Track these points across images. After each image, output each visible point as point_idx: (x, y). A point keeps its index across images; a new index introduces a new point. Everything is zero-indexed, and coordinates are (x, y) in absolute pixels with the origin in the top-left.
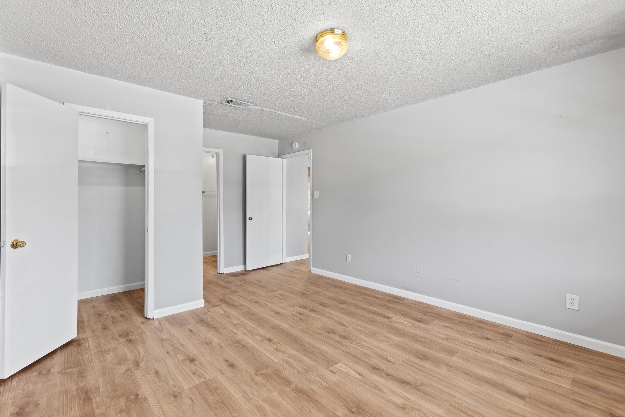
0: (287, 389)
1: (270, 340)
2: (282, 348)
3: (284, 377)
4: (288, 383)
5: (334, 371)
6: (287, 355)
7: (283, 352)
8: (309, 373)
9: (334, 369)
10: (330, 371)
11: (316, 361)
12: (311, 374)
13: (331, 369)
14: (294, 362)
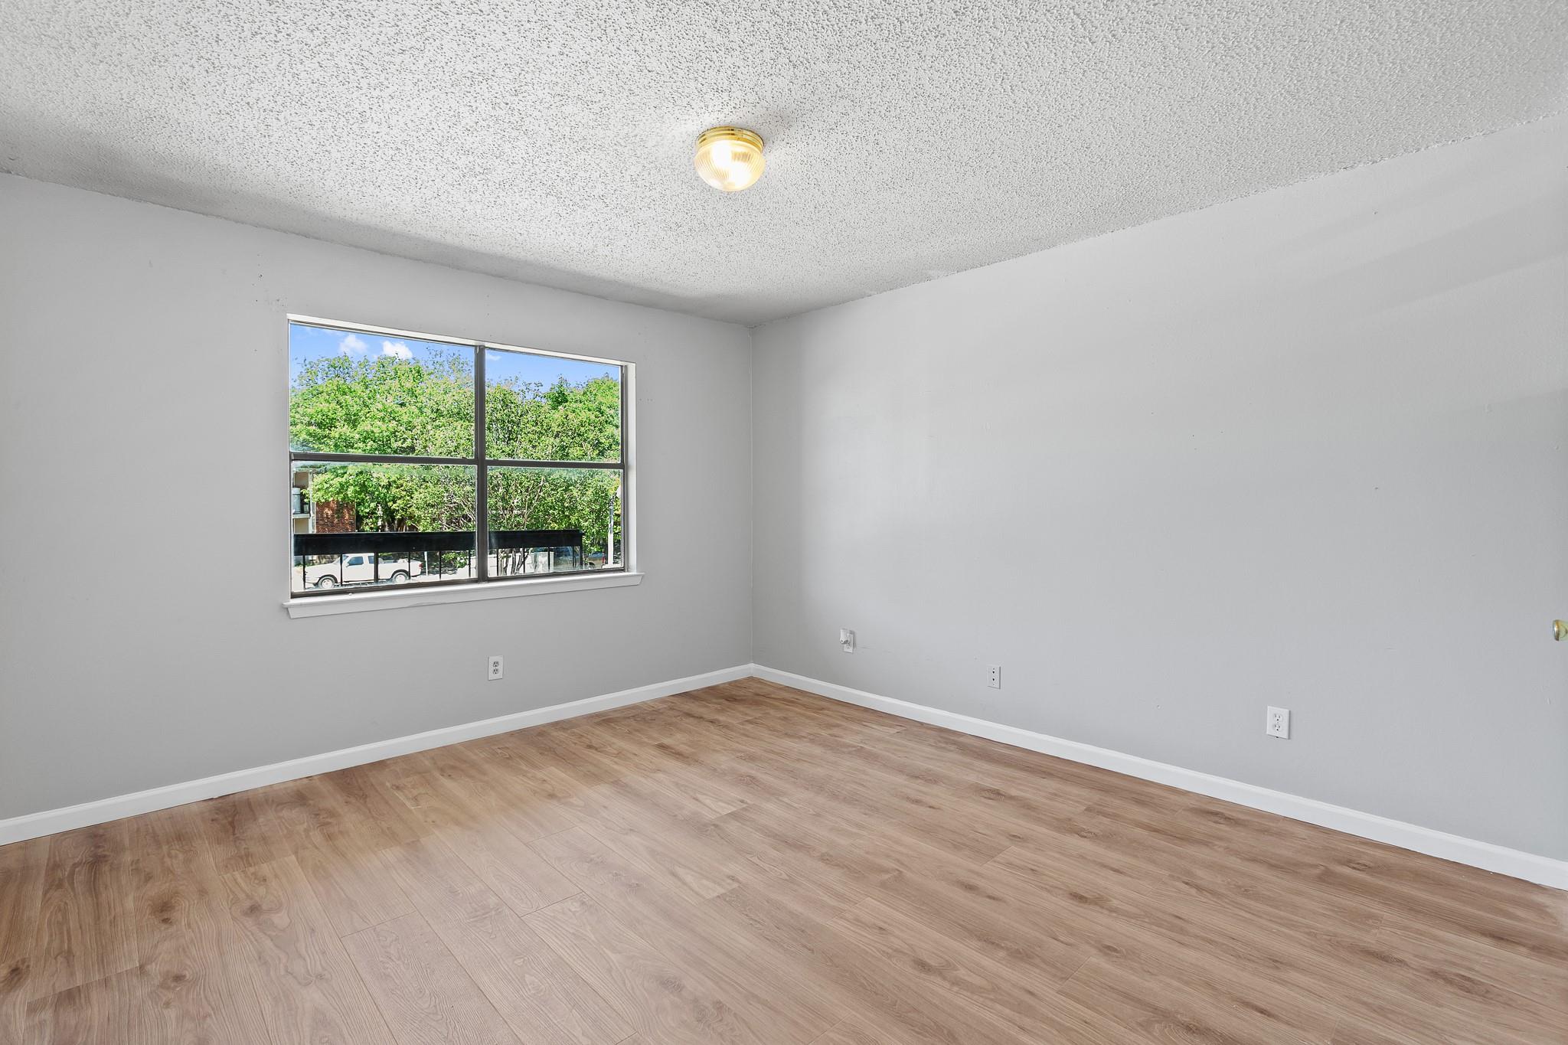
0: (824, 850)
1: (922, 966)
2: (870, 937)
3: (836, 867)
4: (825, 859)
5: (729, 881)
6: (847, 915)
7: (858, 921)
8: (785, 876)
9: (729, 884)
10: (738, 881)
11: (768, 902)
12: (781, 874)
13: (735, 885)
14: (824, 899)
